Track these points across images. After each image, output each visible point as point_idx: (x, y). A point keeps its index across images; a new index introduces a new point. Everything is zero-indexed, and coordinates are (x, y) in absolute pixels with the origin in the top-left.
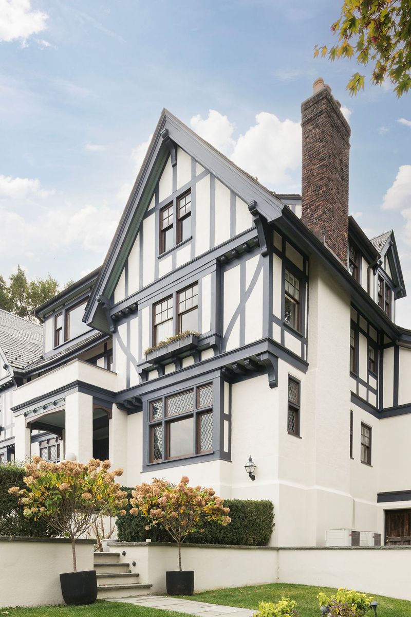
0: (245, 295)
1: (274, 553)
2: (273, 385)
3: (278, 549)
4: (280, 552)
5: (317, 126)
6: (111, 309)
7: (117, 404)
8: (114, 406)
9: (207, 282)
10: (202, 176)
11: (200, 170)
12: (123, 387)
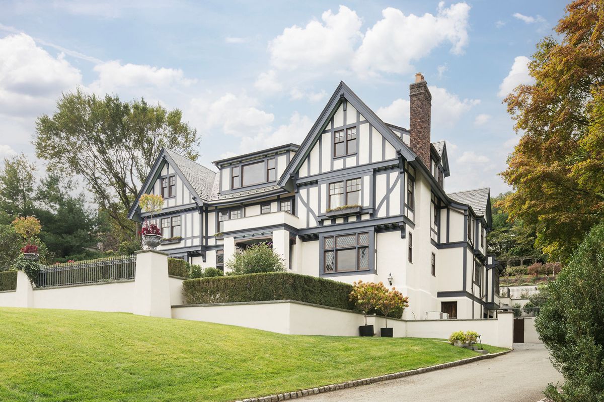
0: (389, 191)
1: (404, 323)
2: (403, 237)
3: (406, 321)
4: (407, 322)
5: (419, 99)
6: (297, 180)
7: (299, 236)
8: (297, 236)
9: (367, 179)
10: (363, 122)
11: (362, 119)
12: (305, 226)
